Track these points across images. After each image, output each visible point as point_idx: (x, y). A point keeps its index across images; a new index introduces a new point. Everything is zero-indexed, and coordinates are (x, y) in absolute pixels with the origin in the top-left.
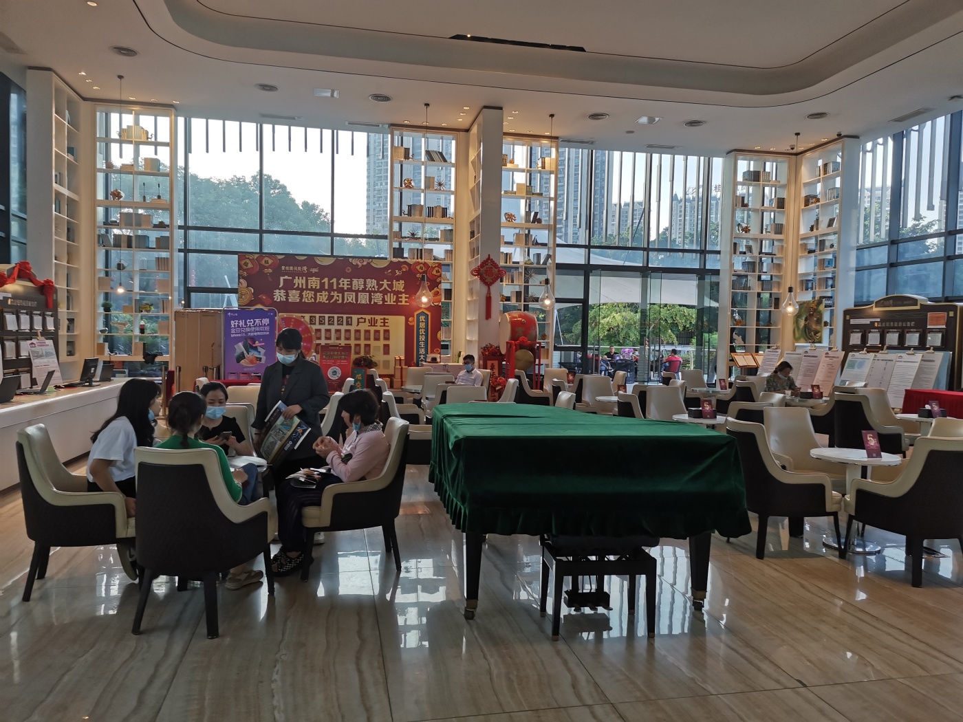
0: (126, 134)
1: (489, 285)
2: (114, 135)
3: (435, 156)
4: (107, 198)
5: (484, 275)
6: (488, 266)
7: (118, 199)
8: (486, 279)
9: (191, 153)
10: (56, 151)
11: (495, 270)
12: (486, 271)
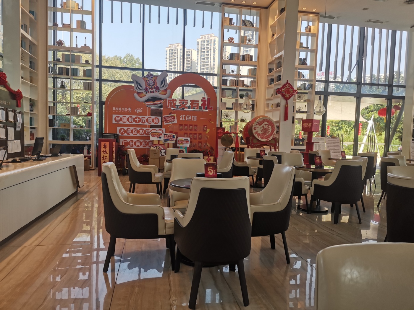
0: (66, 5)
1: (286, 99)
2: (59, 6)
3: (247, 23)
4: (54, 44)
5: (284, 93)
6: (287, 87)
7: (61, 45)
8: (285, 95)
9: (103, 23)
10: (22, 9)
11: (291, 90)
12: (286, 90)
